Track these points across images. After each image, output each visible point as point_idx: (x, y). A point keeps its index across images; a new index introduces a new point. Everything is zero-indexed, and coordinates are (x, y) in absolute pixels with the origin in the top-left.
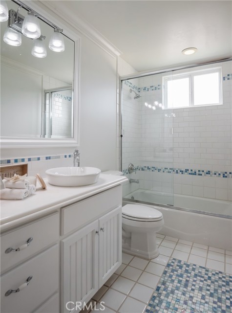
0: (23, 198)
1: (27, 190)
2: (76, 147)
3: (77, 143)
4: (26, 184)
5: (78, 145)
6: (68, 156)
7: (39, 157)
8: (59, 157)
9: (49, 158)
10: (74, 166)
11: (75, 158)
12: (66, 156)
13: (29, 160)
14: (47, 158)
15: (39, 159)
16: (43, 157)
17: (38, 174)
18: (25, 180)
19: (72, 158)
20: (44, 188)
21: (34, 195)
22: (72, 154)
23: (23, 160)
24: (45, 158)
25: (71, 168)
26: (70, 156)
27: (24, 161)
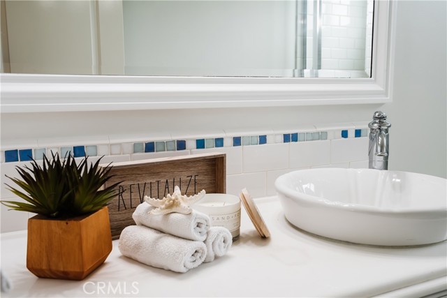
0: (183, 269)
1: (198, 244)
2: (380, 105)
3: (386, 94)
4: (198, 225)
5: (388, 99)
6: (351, 134)
7: (262, 133)
8: (322, 136)
9: (295, 138)
10: (371, 167)
11: (371, 138)
12: (345, 134)
13: (237, 141)
14: (287, 138)
15: (263, 140)
16: (275, 136)
17: (245, 192)
18: (194, 212)
19: (365, 140)
20: (262, 238)
21: (225, 257)
22: (364, 126)
23: (219, 142)
24: (282, 138)
25: (360, 171)
26: (358, 133)
27: (222, 145)
